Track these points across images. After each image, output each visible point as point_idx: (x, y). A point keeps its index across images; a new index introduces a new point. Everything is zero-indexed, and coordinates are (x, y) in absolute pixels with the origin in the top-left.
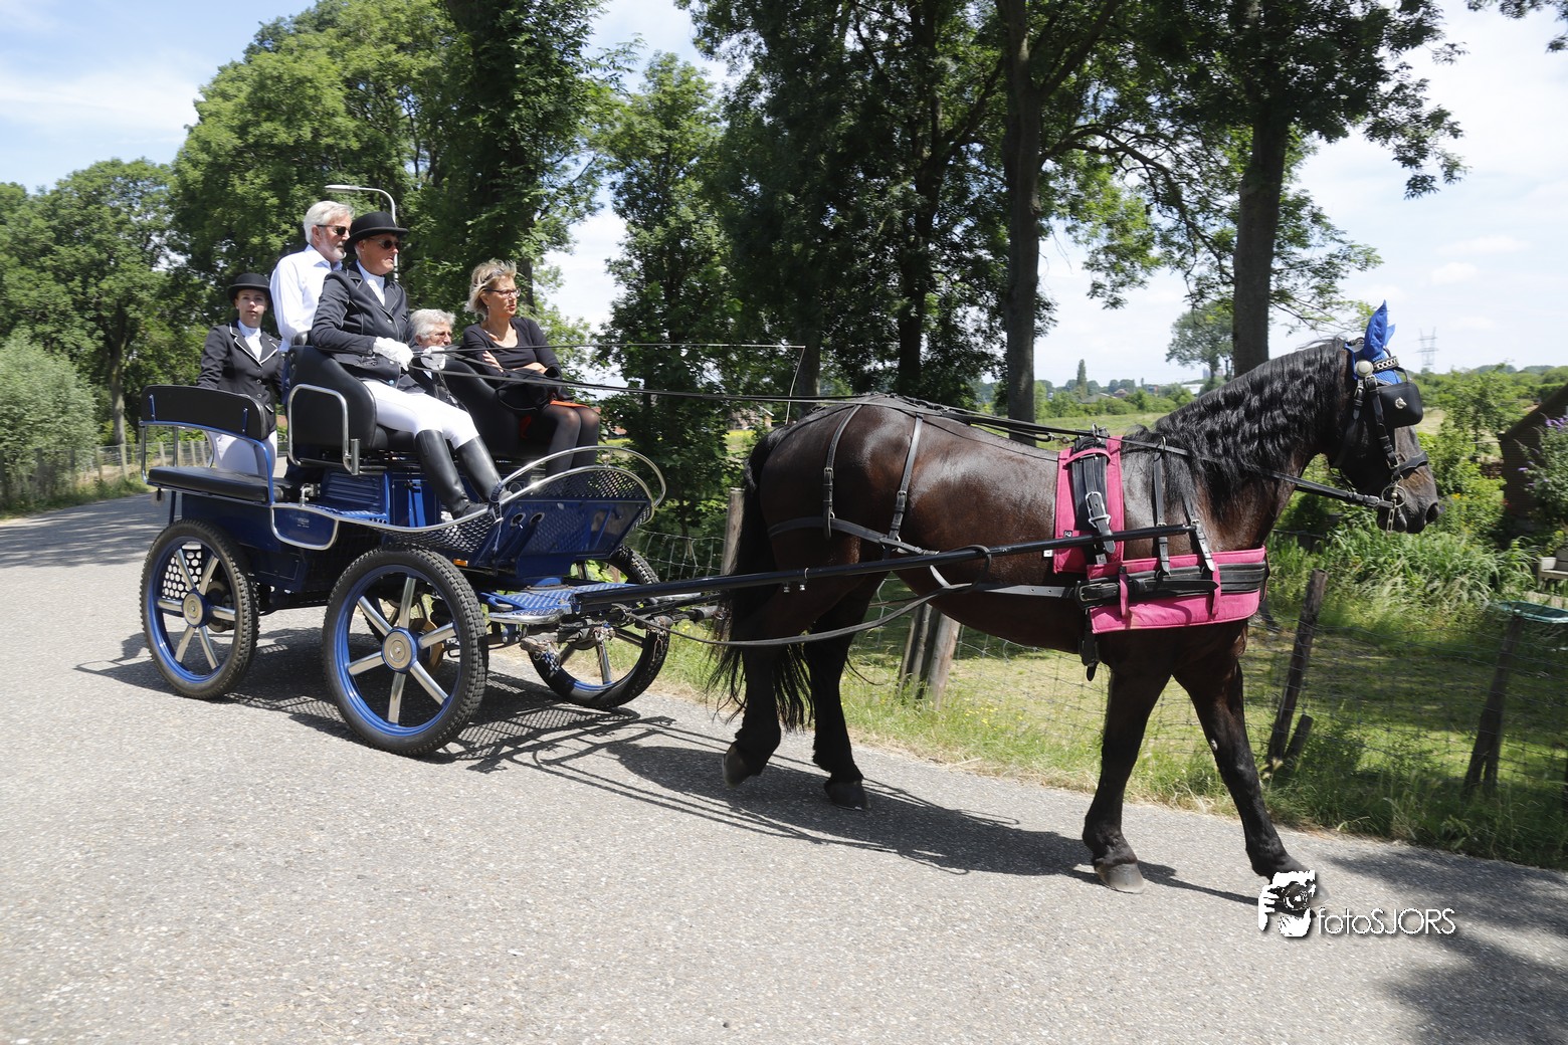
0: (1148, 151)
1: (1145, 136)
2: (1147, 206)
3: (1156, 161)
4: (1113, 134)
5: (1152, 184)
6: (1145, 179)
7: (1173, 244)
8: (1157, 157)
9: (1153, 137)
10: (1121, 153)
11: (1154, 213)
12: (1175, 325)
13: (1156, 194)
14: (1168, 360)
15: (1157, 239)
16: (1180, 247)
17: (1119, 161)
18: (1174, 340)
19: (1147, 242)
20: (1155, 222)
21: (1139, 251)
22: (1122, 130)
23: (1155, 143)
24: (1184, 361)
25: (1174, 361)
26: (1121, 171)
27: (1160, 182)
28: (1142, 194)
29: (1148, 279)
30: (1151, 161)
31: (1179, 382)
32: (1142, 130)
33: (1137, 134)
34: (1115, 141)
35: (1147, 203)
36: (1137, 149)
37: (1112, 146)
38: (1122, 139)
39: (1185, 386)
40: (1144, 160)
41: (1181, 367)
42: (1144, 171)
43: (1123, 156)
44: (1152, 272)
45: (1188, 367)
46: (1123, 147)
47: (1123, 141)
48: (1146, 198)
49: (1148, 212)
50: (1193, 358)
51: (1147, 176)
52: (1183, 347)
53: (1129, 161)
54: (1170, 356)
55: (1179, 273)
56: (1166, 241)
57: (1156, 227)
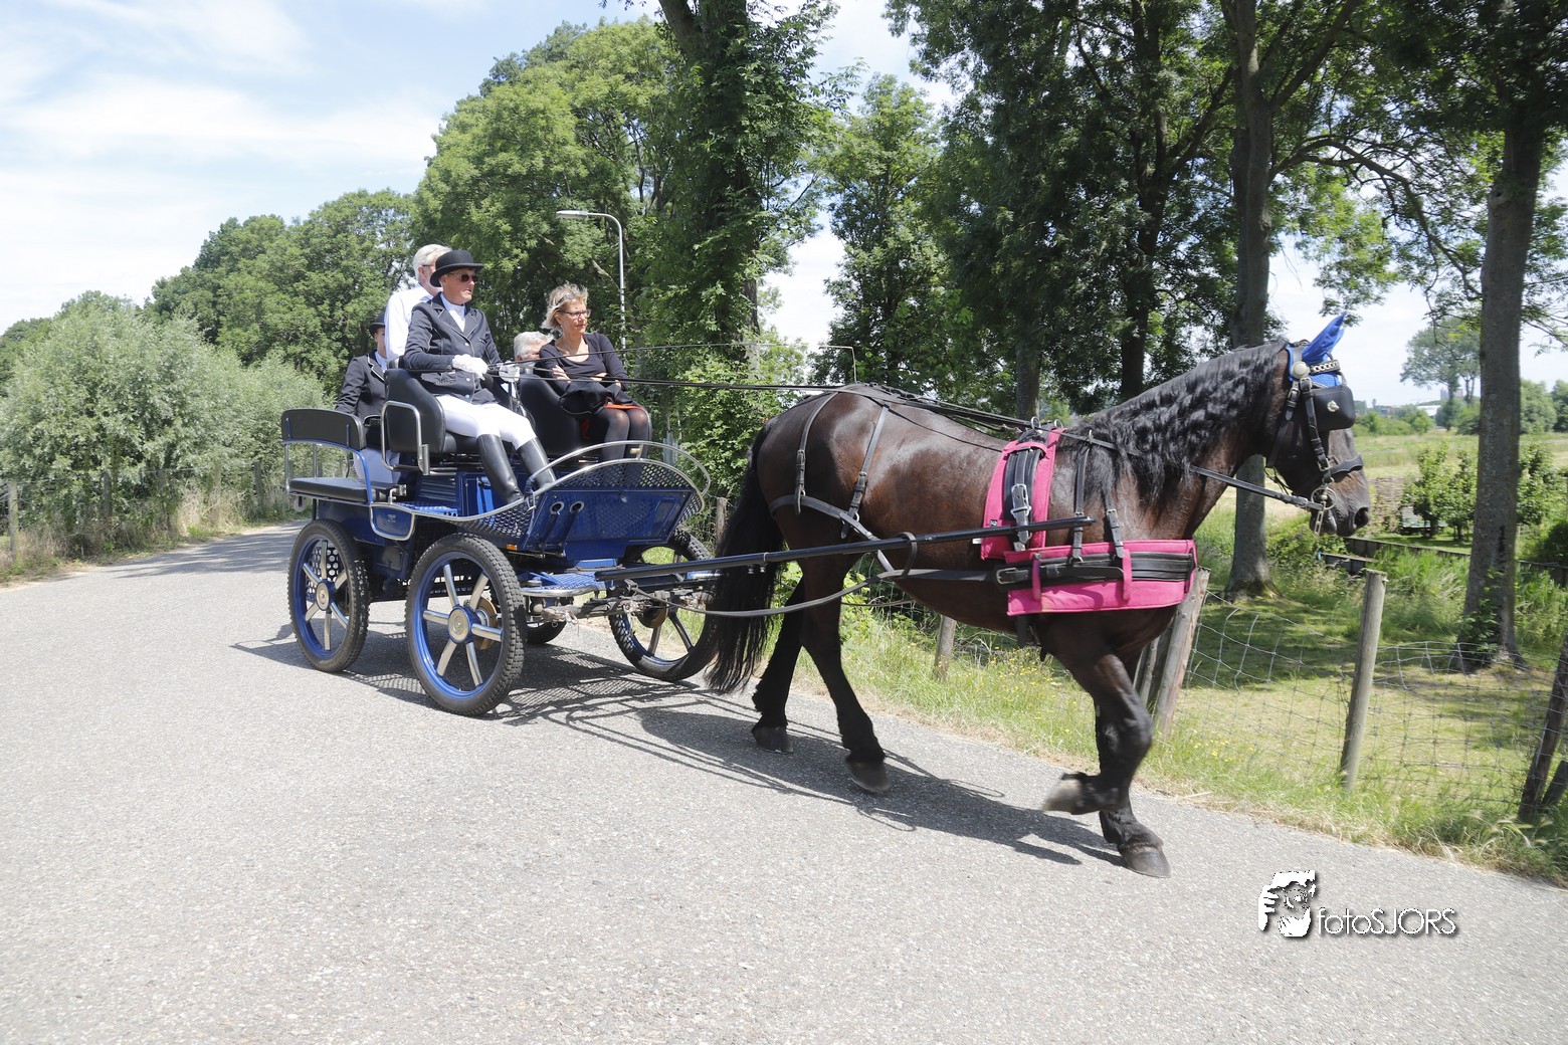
0: (1385, 162)
1: (1381, 146)
2: (1384, 220)
3: (1396, 172)
4: (1348, 145)
5: (1390, 196)
6: (1382, 190)
7: (1410, 258)
8: (1395, 168)
9: (1392, 146)
10: (1357, 165)
11: (1392, 225)
12: (1410, 344)
13: (1393, 206)
14: (1402, 380)
15: (1395, 253)
16: (1421, 262)
17: (1354, 173)
18: (1409, 359)
19: (1382, 257)
20: (1393, 235)
21: (1374, 267)
22: (1358, 141)
23: (1394, 152)
24: (1420, 381)
25: (1410, 381)
26: (1355, 183)
27: (1398, 193)
28: (1378, 206)
29: (1384, 295)
30: (1389, 172)
31: (1414, 403)
32: (1379, 139)
33: (1374, 144)
34: (1350, 151)
35: (1384, 215)
36: (1374, 160)
37: (1346, 157)
38: (1358, 149)
39: (1420, 408)
40: (1381, 171)
41: (1416, 388)
42: (1381, 182)
43: (1358, 168)
44: (1389, 288)
45: (1425, 387)
46: (1359, 158)
47: (1359, 151)
48: (1382, 210)
49: (1385, 225)
50: (1430, 377)
51: (1384, 187)
52: (1419, 366)
53: (1365, 173)
54: (1404, 376)
55: (1419, 289)
56: (1404, 255)
57: (1393, 241)
